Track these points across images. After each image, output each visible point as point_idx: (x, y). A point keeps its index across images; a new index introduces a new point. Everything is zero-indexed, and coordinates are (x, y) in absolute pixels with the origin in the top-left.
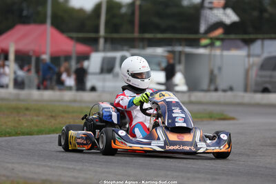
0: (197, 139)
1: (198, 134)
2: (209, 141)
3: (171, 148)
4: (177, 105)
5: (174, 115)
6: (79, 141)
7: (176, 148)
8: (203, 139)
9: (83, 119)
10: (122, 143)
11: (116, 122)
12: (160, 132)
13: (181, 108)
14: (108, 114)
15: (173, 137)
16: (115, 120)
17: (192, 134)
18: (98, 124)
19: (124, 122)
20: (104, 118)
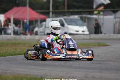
0: (79, 53)
1: (79, 51)
2: (84, 54)
3: (68, 57)
4: (71, 39)
5: (69, 44)
6: (32, 55)
7: (70, 57)
8: (81, 53)
9: (34, 46)
11: (47, 47)
12: (64, 51)
13: (72, 41)
14: (44, 44)
15: (69, 53)
17: (77, 51)
18: (40, 48)
19: (50, 47)
20: (42, 46)
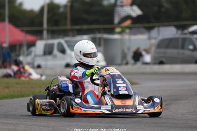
0: (137, 103)
1: (137, 99)
2: (145, 104)
3: (117, 111)
4: (119, 77)
5: (118, 85)
6: (44, 107)
7: (120, 110)
8: (140, 103)
9: (46, 90)
10: (78, 108)
12: (107, 99)
14: (65, 85)
15: (118, 102)
16: (71, 90)
17: (132, 99)
18: (58, 93)
19: (77, 90)
20: (63, 89)
